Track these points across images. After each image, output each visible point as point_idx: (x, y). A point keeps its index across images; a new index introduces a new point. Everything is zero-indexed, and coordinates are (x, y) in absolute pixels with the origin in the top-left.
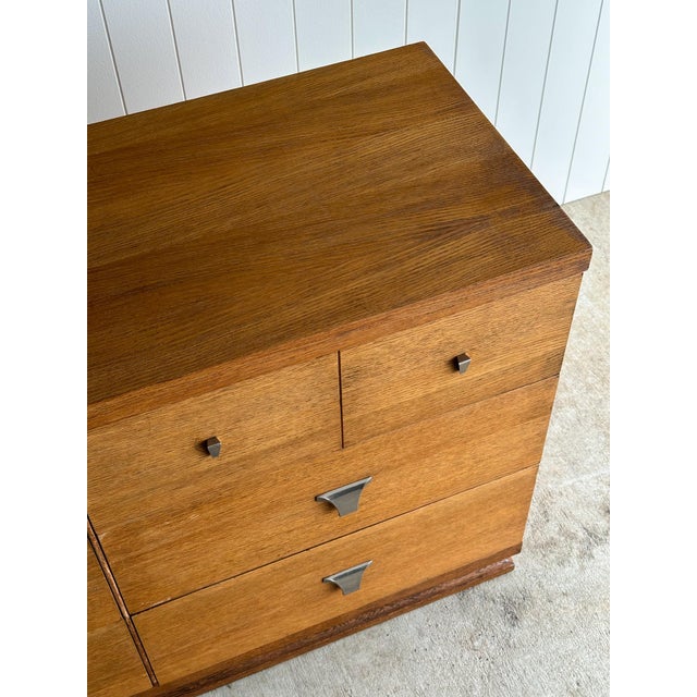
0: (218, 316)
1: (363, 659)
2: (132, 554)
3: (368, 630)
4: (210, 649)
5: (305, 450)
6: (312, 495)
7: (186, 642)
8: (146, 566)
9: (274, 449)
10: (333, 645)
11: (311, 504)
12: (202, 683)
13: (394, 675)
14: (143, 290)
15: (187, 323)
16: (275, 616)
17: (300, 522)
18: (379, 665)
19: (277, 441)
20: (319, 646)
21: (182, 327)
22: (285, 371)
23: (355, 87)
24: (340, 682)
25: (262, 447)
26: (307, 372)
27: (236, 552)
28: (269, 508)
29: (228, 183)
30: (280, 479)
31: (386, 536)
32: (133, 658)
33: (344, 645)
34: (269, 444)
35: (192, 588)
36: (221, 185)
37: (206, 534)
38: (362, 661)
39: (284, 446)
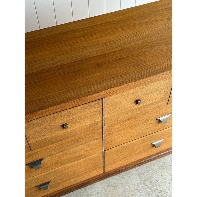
0: (144, 66)
1: (156, 167)
2: (110, 132)
3: (157, 160)
4: (119, 162)
5: (159, 104)
6: (156, 118)
7: (115, 160)
8: (113, 136)
9: (152, 104)
10: (147, 164)
11: (155, 121)
12: (113, 173)
13: (165, 172)
14: (122, 59)
15: (136, 67)
16: (137, 154)
17: (151, 126)
18: (161, 169)
19: (153, 101)
20: (144, 164)
21: (135, 68)
22: (161, 81)
23: (166, 7)
24: (151, 173)
25: (150, 103)
26: (166, 81)
27: (134, 134)
28: (145, 121)
29: (138, 31)
30: (150, 113)
31: (169, 132)
32: (101, 164)
33: (150, 164)
34: (151, 102)
35: (121, 144)
36: (136, 32)
37: (129, 128)
38: (156, 168)
39: (154, 103)
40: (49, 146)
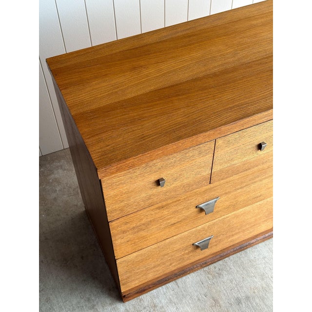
40: (231, 178)
